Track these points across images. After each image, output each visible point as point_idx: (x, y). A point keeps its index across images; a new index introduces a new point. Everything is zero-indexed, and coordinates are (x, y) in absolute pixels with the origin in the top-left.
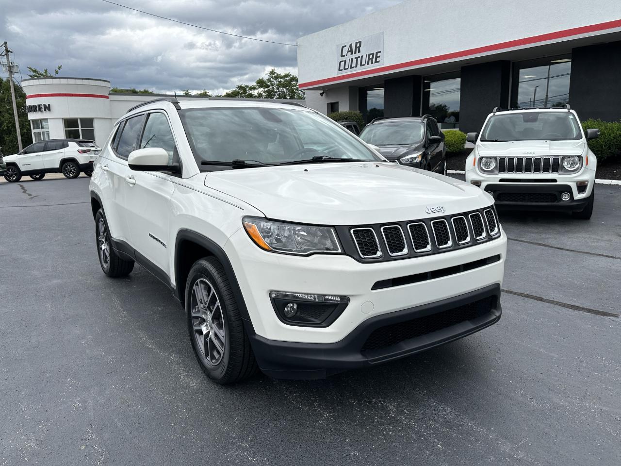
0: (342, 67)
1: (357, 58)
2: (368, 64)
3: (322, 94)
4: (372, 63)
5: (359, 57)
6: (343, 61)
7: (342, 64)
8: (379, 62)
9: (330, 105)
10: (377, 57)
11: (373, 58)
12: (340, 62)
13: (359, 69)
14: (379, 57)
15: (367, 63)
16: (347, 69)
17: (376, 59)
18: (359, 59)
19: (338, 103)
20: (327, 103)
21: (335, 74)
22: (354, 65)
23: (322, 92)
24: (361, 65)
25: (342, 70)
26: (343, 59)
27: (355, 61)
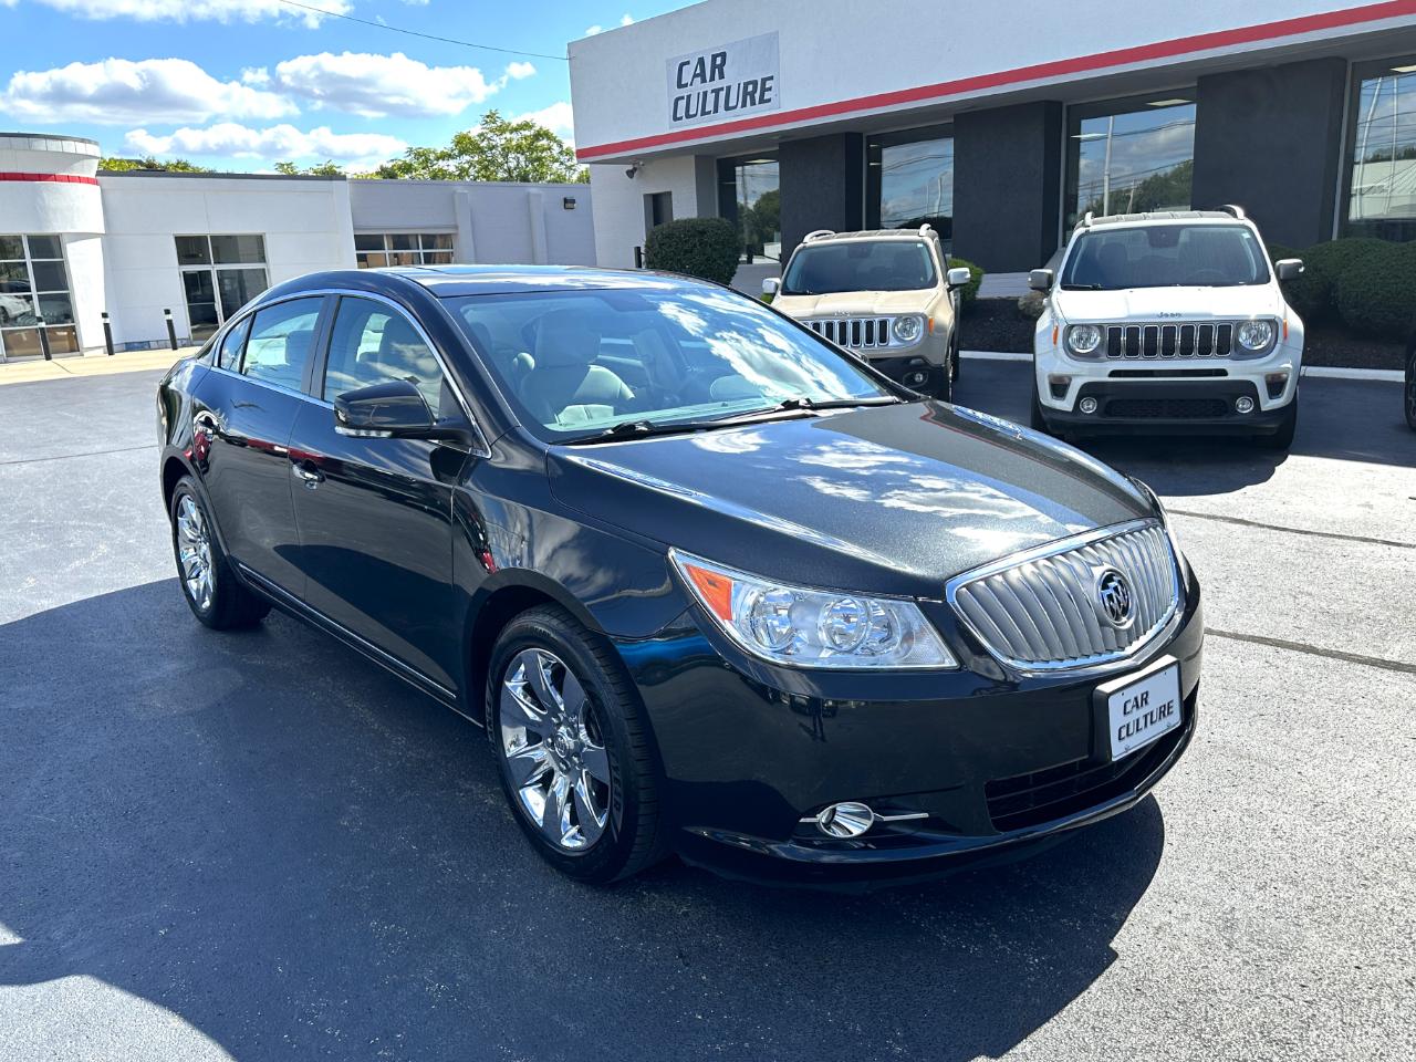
0: (681, 112)
1: (717, 92)
2: (744, 105)
3: (630, 174)
4: (753, 103)
5: (722, 89)
6: (683, 98)
7: (682, 104)
8: (769, 100)
9: (651, 199)
10: (764, 90)
11: (755, 91)
12: (677, 100)
13: (723, 118)
14: (770, 89)
15: (740, 104)
16: (695, 115)
17: (762, 95)
18: (722, 94)
19: (670, 193)
20: (646, 196)
21: (666, 127)
22: (710, 107)
23: (630, 167)
24: (727, 108)
25: (681, 118)
26: (684, 92)
27: (711, 98)
